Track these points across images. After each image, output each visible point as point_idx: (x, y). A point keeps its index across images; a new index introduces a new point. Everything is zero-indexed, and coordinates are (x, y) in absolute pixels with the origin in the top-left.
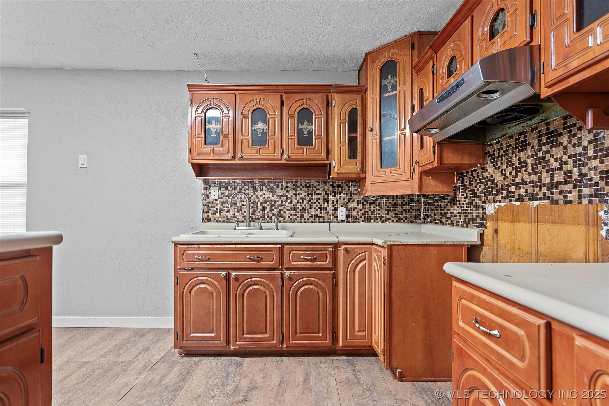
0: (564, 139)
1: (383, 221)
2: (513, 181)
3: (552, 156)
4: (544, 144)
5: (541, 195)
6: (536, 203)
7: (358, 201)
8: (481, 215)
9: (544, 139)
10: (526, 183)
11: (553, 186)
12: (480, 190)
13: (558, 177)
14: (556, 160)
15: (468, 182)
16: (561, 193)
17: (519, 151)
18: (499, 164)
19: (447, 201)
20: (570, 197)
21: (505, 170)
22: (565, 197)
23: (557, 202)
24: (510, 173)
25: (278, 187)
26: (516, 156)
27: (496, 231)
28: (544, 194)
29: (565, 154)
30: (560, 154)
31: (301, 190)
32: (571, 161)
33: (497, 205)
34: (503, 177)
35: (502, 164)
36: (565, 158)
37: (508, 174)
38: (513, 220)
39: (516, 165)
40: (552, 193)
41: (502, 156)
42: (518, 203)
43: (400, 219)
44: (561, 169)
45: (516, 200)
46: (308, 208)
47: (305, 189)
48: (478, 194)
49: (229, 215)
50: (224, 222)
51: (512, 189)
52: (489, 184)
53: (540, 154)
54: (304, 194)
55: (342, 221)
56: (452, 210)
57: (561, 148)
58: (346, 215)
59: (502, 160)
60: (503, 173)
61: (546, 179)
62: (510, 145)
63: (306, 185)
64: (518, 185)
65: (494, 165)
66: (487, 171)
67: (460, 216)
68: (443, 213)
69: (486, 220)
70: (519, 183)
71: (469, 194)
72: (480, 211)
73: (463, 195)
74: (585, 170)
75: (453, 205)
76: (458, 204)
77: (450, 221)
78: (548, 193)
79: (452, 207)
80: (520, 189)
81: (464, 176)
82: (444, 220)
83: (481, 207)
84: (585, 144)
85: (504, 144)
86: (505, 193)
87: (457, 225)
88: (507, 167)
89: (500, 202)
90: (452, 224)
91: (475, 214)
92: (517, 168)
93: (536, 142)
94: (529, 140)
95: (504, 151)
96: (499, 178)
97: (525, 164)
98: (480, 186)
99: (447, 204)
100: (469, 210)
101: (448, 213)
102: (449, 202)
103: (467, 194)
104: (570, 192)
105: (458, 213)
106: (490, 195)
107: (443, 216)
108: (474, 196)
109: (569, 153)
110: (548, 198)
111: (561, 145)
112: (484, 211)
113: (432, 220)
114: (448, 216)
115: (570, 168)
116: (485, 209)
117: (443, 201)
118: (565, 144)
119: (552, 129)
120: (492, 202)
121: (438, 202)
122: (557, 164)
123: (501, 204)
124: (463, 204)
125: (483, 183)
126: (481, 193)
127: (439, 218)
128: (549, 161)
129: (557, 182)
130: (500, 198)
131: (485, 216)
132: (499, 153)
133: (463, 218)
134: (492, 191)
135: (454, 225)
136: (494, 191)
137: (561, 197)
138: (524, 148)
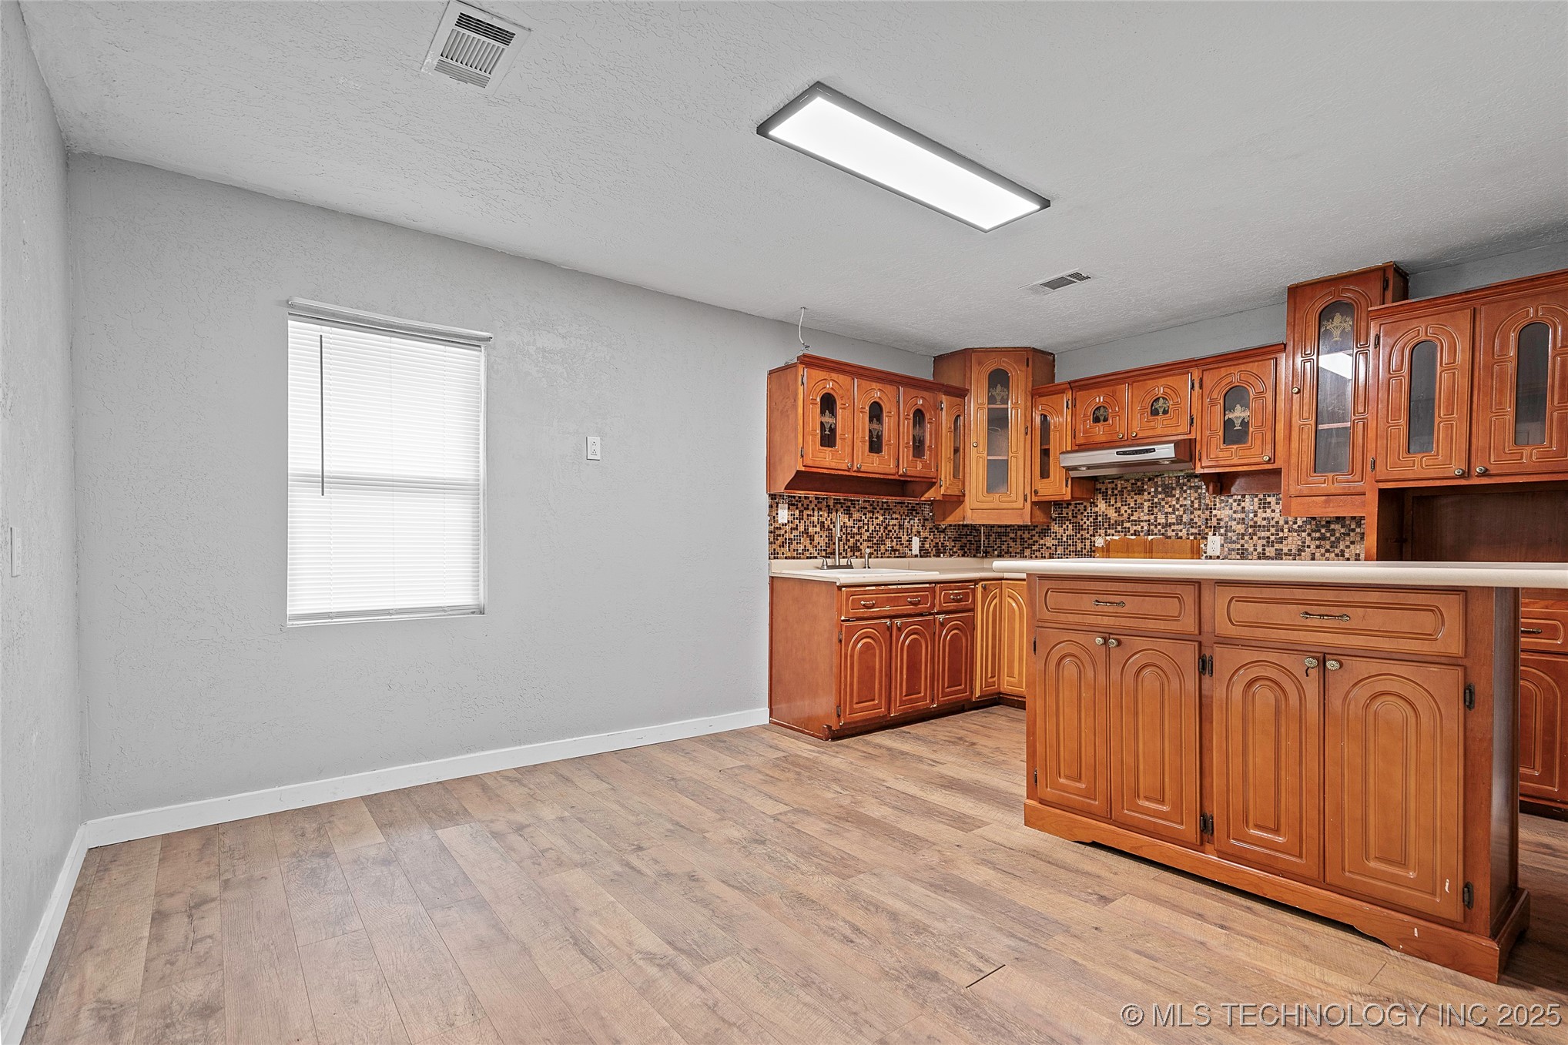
0: (1177, 492)
1: (951, 556)
2: (1129, 518)
3: (1166, 503)
4: (1160, 493)
5: (1156, 531)
6: (1150, 538)
7: (930, 528)
8: (1088, 547)
9: (1160, 489)
10: (1142, 521)
11: (1167, 525)
12: (1088, 523)
13: (1172, 519)
14: (1170, 507)
15: (1070, 514)
16: (1173, 531)
17: (1136, 494)
18: (1113, 502)
19: (1034, 532)
20: (1180, 534)
21: (1120, 508)
22: (1177, 534)
23: (1170, 537)
24: (1126, 511)
25: (854, 507)
26: (1132, 498)
28: (1160, 531)
29: (1177, 503)
30: (1174, 503)
31: (878, 512)
32: (1182, 509)
33: (1108, 538)
34: (1116, 515)
35: (1116, 502)
36: (1178, 506)
37: (1123, 512)
39: (1132, 505)
40: (1166, 531)
41: (1116, 495)
42: (1133, 537)
43: (965, 552)
44: (1174, 513)
45: (1132, 535)
46: (884, 538)
47: (882, 512)
48: (1085, 526)
49: (801, 548)
50: (794, 558)
51: (1127, 525)
52: (1100, 519)
53: (1156, 500)
54: (881, 518)
55: (916, 556)
56: (1042, 542)
57: (1174, 499)
58: (920, 547)
59: (1116, 498)
60: (1117, 510)
61: (1161, 519)
62: (1126, 488)
63: (883, 506)
64: (1138, 522)
65: (1106, 502)
66: (1097, 506)
67: (1056, 548)
68: (1026, 545)
69: (1094, 551)
70: (1135, 521)
71: (1070, 526)
72: (1088, 543)
73: (1062, 527)
74: (1192, 517)
75: (1045, 536)
76: (1053, 535)
77: (1037, 554)
78: (1163, 531)
79: (1042, 539)
80: (1136, 525)
81: (1065, 508)
82: (1027, 552)
83: (1088, 539)
84: (1192, 499)
85: (1119, 485)
86: (1119, 528)
87: (1050, 558)
88: (1122, 505)
89: (1113, 535)
90: (1042, 557)
91: (1079, 546)
92: (1132, 507)
93: (1153, 490)
94: (1145, 487)
95: (1119, 491)
96: (1112, 514)
97: (1141, 506)
98: (1088, 520)
99: (1034, 536)
100: (1070, 542)
101: (1034, 545)
102: (1037, 533)
103: (1067, 526)
104: (1181, 531)
105: (1053, 545)
106: (1100, 529)
107: (1026, 548)
108: (1078, 528)
109: (1181, 503)
110: (1163, 534)
111: (1174, 496)
112: (1093, 544)
113: (1003, 553)
114: (1034, 548)
115: (1181, 513)
116: (1094, 542)
117: (1026, 532)
118: (1177, 496)
119: (1166, 483)
120: (1103, 535)
121: (1016, 533)
122: (1170, 510)
123: (1114, 538)
124: (1062, 536)
125: (1091, 516)
126: (1088, 526)
127: (1018, 551)
128: (1163, 507)
129: (1170, 523)
130: (1113, 531)
131: (1093, 549)
132: (1113, 492)
133: (1060, 550)
134: (1103, 525)
135: (1045, 557)
136: (1106, 525)
137: (1174, 534)
138: (1140, 492)
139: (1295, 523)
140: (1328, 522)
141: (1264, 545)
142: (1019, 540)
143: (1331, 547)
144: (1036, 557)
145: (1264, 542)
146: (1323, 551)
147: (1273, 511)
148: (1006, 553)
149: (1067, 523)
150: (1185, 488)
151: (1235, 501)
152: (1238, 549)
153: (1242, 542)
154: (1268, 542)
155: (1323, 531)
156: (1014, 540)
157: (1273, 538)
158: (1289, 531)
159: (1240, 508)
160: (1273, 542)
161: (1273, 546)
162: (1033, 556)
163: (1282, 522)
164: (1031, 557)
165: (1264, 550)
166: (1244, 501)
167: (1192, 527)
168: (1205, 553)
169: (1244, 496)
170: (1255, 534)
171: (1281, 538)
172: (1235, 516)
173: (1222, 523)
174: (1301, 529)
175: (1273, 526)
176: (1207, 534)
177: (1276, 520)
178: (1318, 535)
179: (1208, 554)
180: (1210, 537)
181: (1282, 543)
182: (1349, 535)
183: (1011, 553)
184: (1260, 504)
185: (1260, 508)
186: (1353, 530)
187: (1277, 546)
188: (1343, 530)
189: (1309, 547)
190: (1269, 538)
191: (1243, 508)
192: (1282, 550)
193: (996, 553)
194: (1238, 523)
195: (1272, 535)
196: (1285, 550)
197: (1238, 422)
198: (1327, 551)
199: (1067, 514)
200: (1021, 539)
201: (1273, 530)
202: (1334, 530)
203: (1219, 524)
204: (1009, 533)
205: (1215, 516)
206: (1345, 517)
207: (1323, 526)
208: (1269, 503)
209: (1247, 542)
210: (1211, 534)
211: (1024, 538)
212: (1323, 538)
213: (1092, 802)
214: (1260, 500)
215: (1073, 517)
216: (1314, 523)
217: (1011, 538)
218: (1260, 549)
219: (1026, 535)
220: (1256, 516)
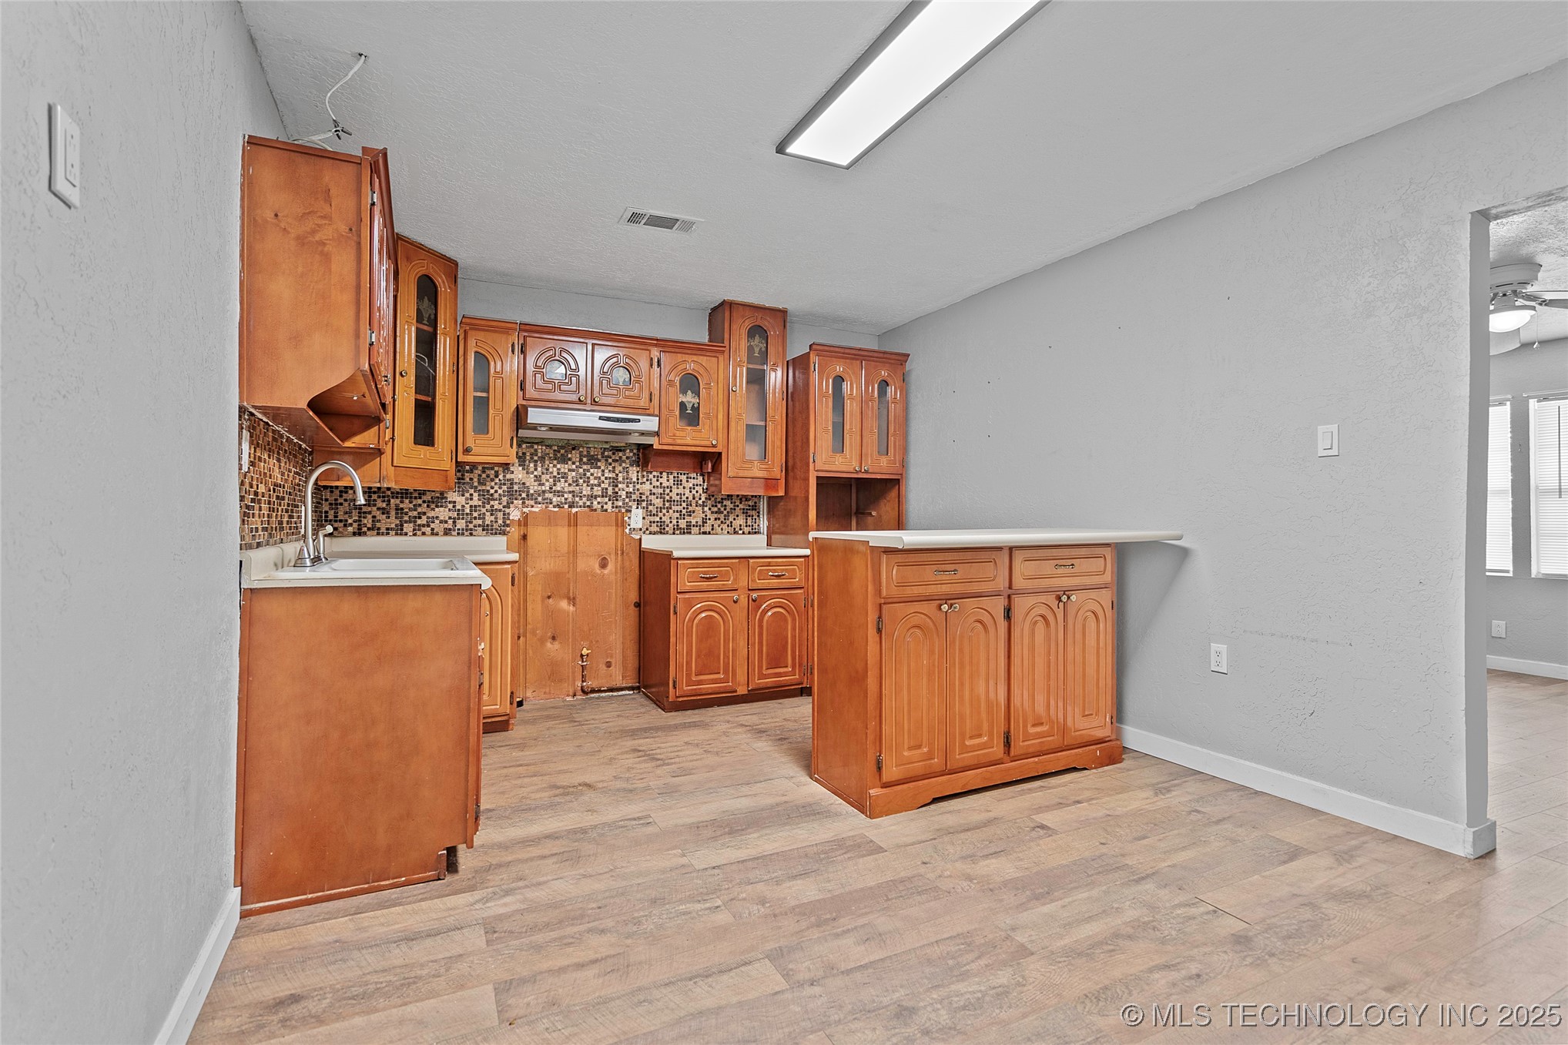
0: (602, 464)
2: (551, 488)
3: (592, 475)
4: (585, 464)
5: (581, 503)
6: (574, 510)
8: (500, 522)
9: (585, 460)
10: (566, 492)
11: (592, 497)
13: (597, 491)
14: (595, 478)
15: (476, 480)
17: (558, 463)
19: (420, 501)
20: (605, 507)
21: (540, 476)
22: (602, 507)
23: (596, 510)
24: (547, 480)
26: (555, 466)
27: (525, 537)
28: (584, 503)
29: (603, 475)
30: (600, 475)
32: (607, 481)
33: (525, 510)
34: (536, 483)
35: (536, 469)
36: (603, 478)
37: (544, 481)
38: (549, 524)
39: (555, 474)
40: (592, 503)
42: (556, 509)
44: (599, 485)
45: (554, 507)
48: (496, 496)
51: (550, 495)
52: (516, 487)
53: (581, 470)
56: (431, 514)
57: (600, 470)
59: (536, 465)
60: (538, 478)
61: (586, 491)
62: (549, 454)
64: (560, 493)
65: (523, 469)
66: (513, 472)
67: (454, 522)
68: (406, 518)
69: (508, 526)
70: (558, 492)
71: (476, 495)
72: (500, 515)
73: (463, 495)
74: (617, 489)
75: (437, 506)
76: (450, 506)
77: (428, 530)
78: (588, 503)
79: (433, 509)
80: (559, 496)
81: (468, 472)
82: (408, 528)
83: (500, 510)
84: (617, 472)
85: (540, 451)
86: (540, 499)
87: (446, 534)
88: (543, 473)
89: (532, 507)
90: (432, 534)
91: (489, 519)
92: (555, 477)
93: (578, 460)
94: (570, 456)
95: (539, 457)
96: (530, 481)
97: (565, 476)
98: (500, 488)
99: (420, 505)
100: (475, 514)
101: (420, 518)
102: (424, 502)
103: (471, 495)
104: (606, 503)
105: (450, 518)
106: (516, 499)
107: (406, 522)
108: (487, 497)
109: (606, 475)
110: (588, 506)
111: (600, 467)
112: (506, 516)
113: (365, 529)
114: (419, 522)
115: (607, 486)
116: (509, 514)
117: (407, 501)
118: (602, 468)
119: (592, 453)
120: (520, 506)
121: (389, 501)
122: (596, 482)
123: (533, 509)
124: (463, 506)
125: (504, 484)
126: (500, 495)
127: (393, 526)
128: (589, 478)
129: (596, 496)
130: (532, 503)
131: (508, 522)
132: (532, 458)
133: (461, 524)
134: (520, 495)
135: (437, 534)
136: (524, 495)
137: (600, 506)
138: (564, 460)
139: (700, 499)
140: (722, 499)
141: (677, 518)
142: (393, 513)
143: (725, 519)
144: (424, 534)
145: (678, 515)
146: (719, 522)
147: (684, 488)
148: (369, 529)
149: (472, 491)
150: (610, 460)
151: (654, 477)
152: (658, 522)
153: (660, 515)
154: (681, 515)
155: (719, 506)
156: (384, 511)
157: (684, 511)
158: (697, 506)
159: (658, 484)
160: (684, 515)
161: (684, 519)
162: (419, 533)
163: (691, 498)
164: (415, 535)
165: (678, 522)
166: (661, 477)
167: (617, 500)
168: (629, 525)
169: (661, 473)
170: (671, 508)
171: (690, 512)
172: (654, 491)
173: (644, 497)
174: (703, 506)
175: (684, 501)
176: (631, 507)
177: (686, 495)
178: (715, 509)
179: (631, 527)
180: (634, 510)
181: (690, 516)
182: (735, 509)
183: (379, 529)
184: (674, 481)
185: (674, 484)
186: (738, 506)
187: (688, 519)
188: (732, 506)
189: (709, 519)
190: (681, 511)
191: (661, 484)
192: (691, 522)
193: (350, 529)
194: (657, 498)
195: (684, 508)
196: (694, 523)
197: (689, 406)
198: (722, 522)
199: (471, 479)
200: (396, 509)
201: (684, 505)
202: (725, 506)
203: (641, 497)
204: (375, 500)
205: (638, 490)
206: (732, 496)
207: (719, 502)
208: (681, 481)
209: (664, 515)
210: (634, 507)
211: (402, 509)
212: (719, 512)
213: (933, 761)
214: (674, 477)
215: (479, 483)
216: (713, 499)
217: (378, 509)
218: (674, 522)
219: (406, 505)
220: (671, 491)
